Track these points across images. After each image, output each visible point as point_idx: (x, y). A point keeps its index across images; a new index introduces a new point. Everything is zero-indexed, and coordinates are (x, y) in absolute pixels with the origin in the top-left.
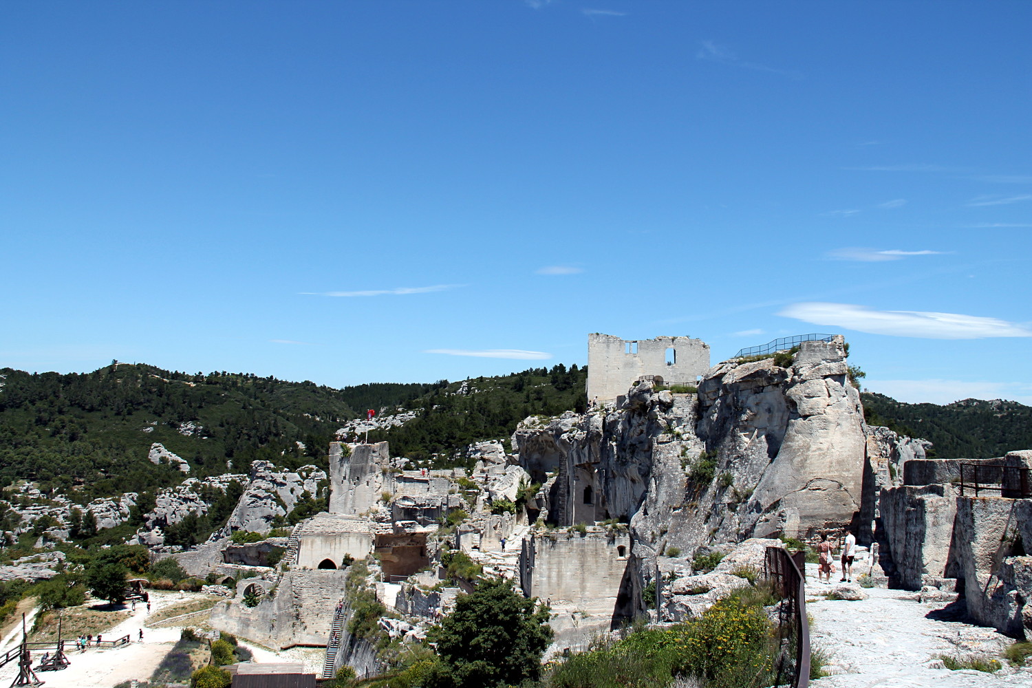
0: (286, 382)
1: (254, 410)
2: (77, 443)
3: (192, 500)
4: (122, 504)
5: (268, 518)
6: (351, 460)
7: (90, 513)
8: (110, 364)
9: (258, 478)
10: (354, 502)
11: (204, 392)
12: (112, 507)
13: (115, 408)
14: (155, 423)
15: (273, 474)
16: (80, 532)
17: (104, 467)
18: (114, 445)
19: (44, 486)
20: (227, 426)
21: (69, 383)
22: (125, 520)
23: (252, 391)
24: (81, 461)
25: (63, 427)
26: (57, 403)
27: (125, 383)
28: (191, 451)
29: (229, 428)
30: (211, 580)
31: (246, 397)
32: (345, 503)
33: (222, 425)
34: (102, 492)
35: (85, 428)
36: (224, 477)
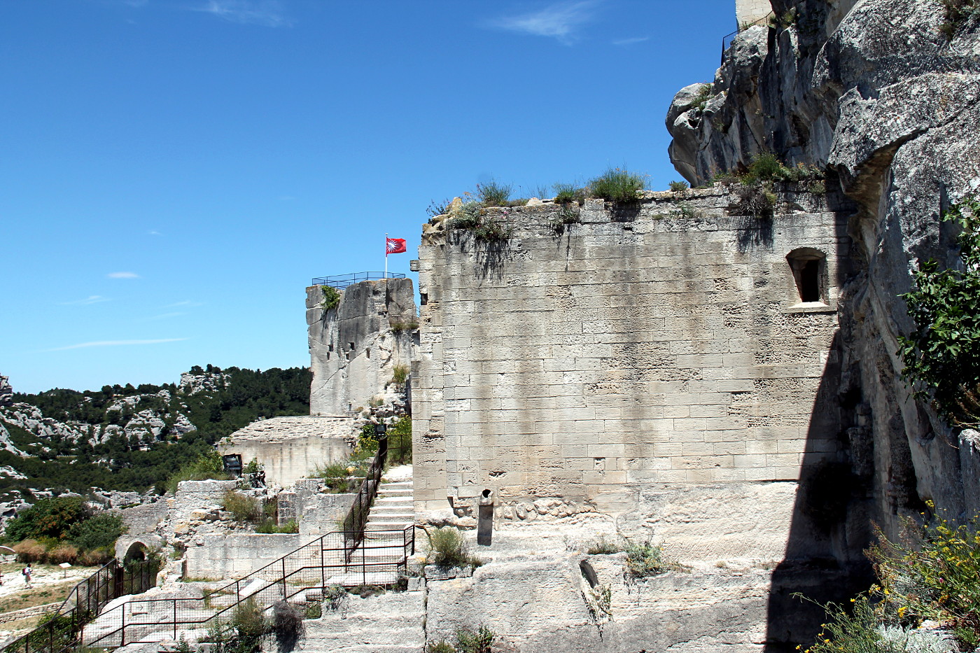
6: (340, 314)
10: (348, 391)
21: (290, 377)
32: (334, 394)
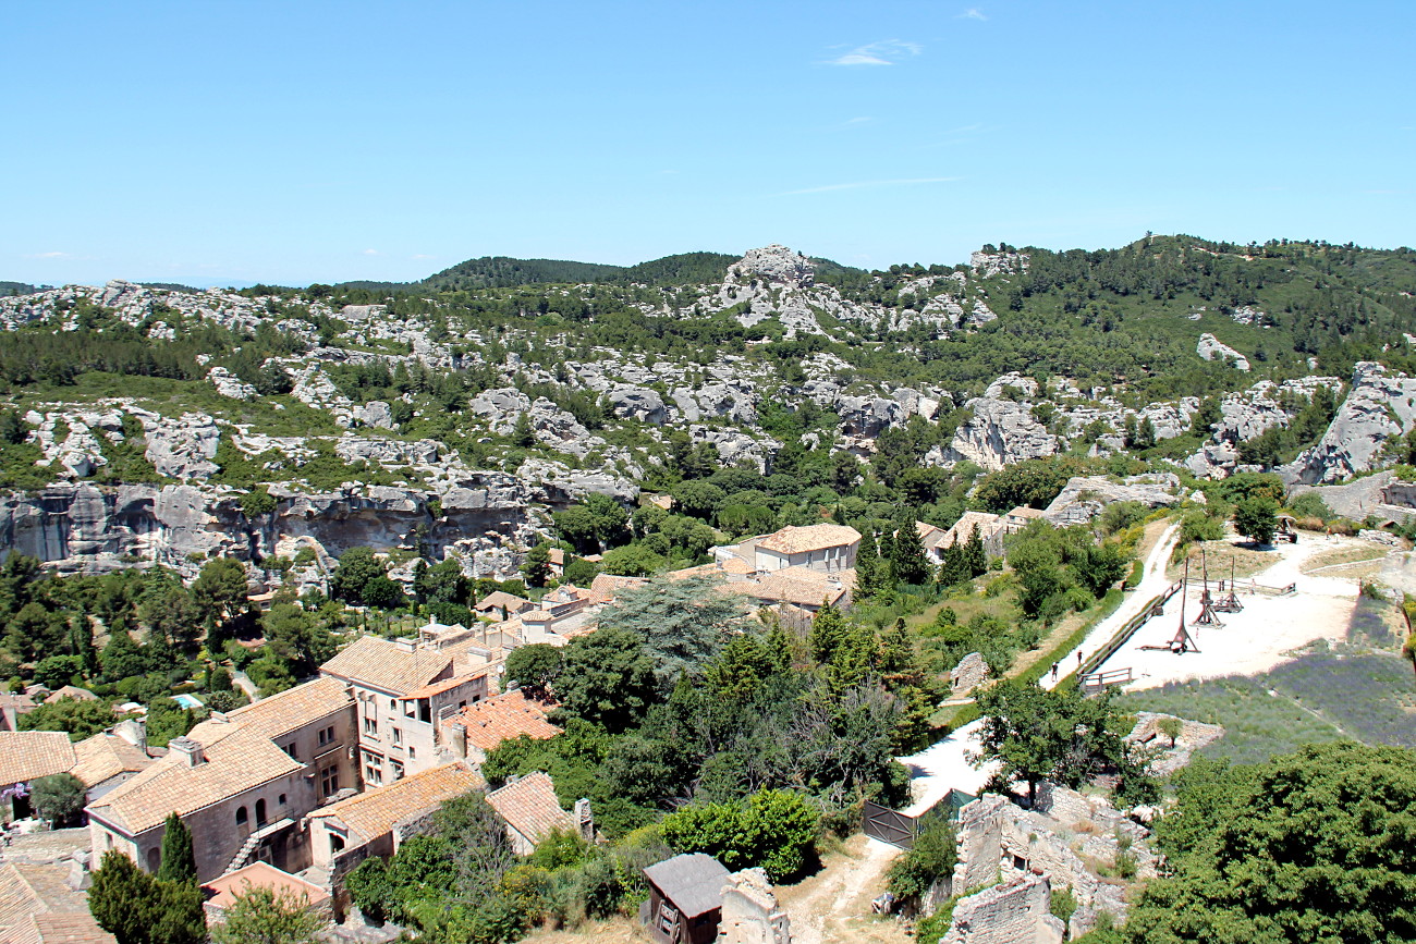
0: (1372, 251)
1: (1331, 290)
2: (1112, 332)
3: (1268, 409)
4: (1181, 410)
5: (1377, 437)
7: (1146, 420)
8: (1143, 236)
9: (1363, 384)
11: (1264, 268)
12: (1170, 413)
13: (1153, 290)
14: (1203, 309)
15: (1384, 380)
16: (1136, 442)
17: (1147, 363)
18: (1156, 336)
19: (1083, 385)
20: (1295, 312)
21: (1098, 262)
22: (1186, 429)
23: (1324, 263)
24: (1120, 355)
25: (1096, 314)
26: (1087, 286)
27: (1164, 260)
28: (1250, 344)
29: (1299, 314)
30: (1370, 524)
31: (1319, 273)
33: (1289, 311)
34: (1156, 395)
35: (1120, 316)
36: (1307, 380)
